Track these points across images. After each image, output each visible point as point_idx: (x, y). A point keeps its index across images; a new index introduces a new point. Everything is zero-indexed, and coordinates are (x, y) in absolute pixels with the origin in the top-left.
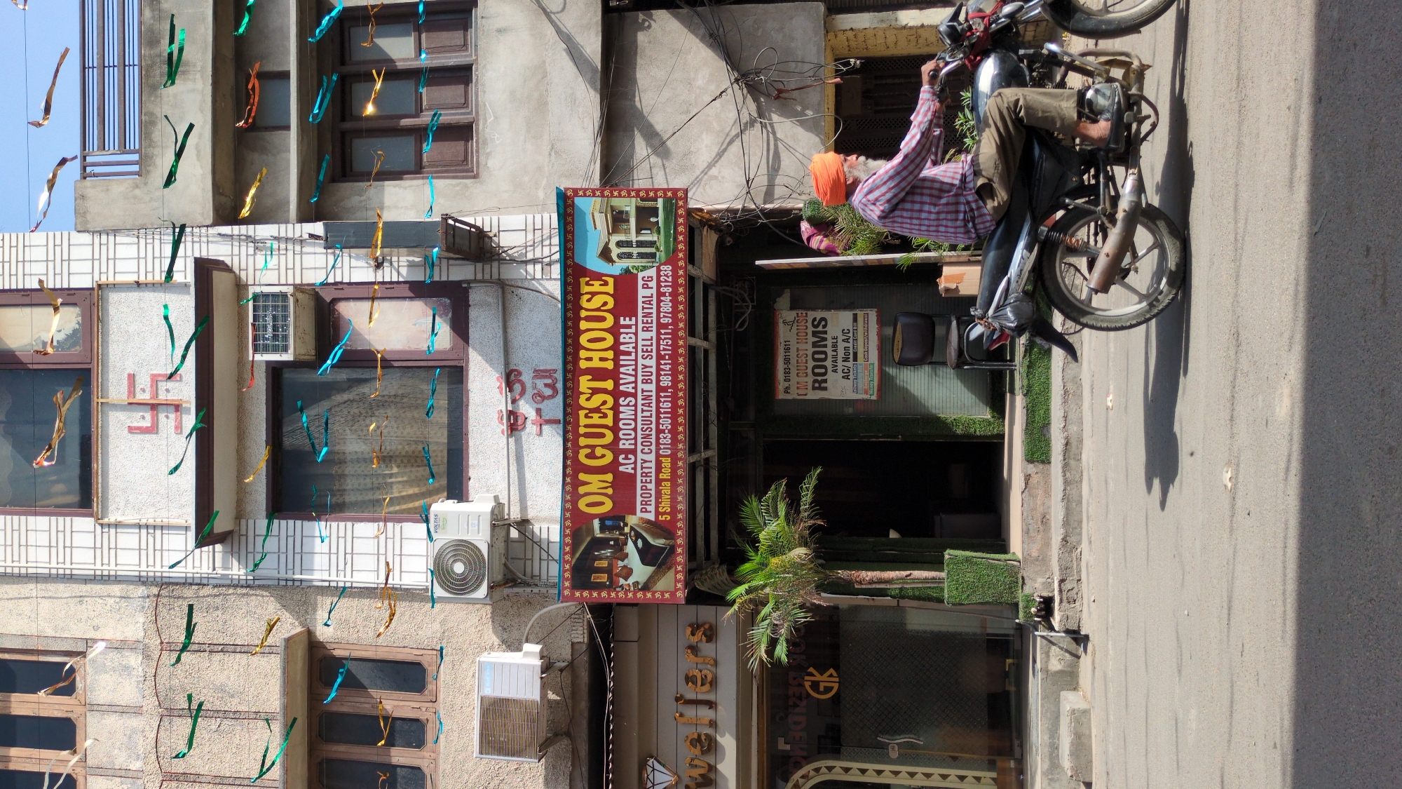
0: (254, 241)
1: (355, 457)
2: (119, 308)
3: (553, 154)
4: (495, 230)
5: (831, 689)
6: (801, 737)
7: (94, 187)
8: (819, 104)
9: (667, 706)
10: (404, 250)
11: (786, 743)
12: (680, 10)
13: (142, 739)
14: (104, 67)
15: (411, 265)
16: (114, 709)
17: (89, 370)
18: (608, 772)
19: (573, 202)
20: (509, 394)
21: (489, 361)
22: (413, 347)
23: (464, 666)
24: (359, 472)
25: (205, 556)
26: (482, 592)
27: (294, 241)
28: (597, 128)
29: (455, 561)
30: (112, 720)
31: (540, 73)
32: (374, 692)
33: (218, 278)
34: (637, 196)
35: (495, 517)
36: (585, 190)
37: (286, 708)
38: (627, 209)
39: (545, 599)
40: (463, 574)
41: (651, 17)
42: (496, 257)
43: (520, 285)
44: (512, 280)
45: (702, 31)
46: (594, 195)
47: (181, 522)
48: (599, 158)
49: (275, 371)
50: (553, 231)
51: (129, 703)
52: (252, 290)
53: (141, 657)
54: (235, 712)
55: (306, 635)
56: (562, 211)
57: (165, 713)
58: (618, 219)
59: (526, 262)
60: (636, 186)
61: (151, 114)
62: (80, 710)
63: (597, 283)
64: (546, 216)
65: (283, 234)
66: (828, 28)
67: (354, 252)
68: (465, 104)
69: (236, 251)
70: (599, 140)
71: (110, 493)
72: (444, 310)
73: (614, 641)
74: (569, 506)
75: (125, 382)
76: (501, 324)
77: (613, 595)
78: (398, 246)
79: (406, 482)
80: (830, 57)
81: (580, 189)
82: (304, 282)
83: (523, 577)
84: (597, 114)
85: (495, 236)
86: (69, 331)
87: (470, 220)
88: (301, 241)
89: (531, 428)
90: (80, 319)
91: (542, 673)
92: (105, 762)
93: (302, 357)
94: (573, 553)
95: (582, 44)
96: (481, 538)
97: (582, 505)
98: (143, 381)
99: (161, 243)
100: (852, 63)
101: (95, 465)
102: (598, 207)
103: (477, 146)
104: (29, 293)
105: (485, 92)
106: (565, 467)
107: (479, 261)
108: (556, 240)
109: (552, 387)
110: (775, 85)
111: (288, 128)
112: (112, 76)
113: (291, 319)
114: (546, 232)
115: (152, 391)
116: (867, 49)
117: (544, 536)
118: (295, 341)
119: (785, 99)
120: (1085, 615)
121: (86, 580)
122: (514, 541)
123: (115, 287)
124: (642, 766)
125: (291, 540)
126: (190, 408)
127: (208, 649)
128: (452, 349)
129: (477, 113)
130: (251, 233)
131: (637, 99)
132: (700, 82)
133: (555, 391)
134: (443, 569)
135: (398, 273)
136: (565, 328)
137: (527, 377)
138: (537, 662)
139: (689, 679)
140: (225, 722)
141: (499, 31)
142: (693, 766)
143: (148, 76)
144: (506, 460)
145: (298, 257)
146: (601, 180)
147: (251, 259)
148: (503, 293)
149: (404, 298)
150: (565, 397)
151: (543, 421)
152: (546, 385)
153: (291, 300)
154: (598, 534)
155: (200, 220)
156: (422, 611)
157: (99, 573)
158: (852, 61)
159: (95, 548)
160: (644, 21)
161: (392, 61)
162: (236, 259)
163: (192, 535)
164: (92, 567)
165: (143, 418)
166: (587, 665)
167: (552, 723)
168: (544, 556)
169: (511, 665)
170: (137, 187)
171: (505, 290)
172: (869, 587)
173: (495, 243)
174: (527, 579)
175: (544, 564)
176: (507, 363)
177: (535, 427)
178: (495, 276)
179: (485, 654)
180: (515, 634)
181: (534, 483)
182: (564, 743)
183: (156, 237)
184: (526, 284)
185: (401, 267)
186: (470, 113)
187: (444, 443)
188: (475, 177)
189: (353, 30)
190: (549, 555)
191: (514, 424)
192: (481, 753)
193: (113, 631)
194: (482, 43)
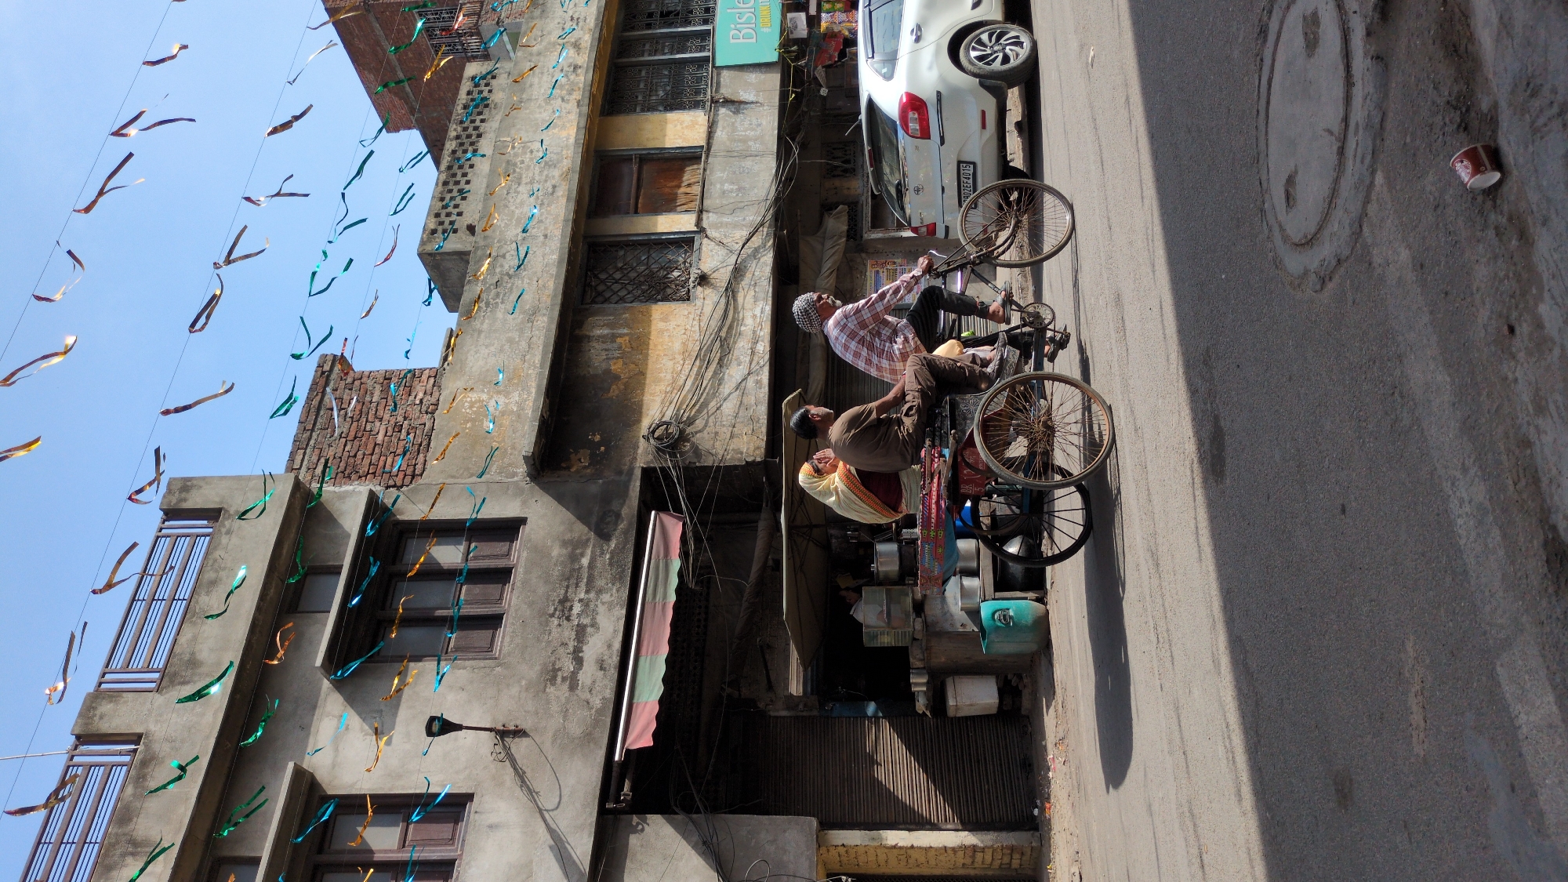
12: (676, 816)
14: (62, 844)
31: (525, 872)
41: (645, 821)
45: (695, 838)
66: (820, 843)
80: (822, 872)
95: (572, 844)
112: (67, 853)
116: (857, 866)
141: (491, 827)
143: (106, 855)
158: (844, 878)
160: (638, 824)
161: (371, 852)
194: (470, 838)
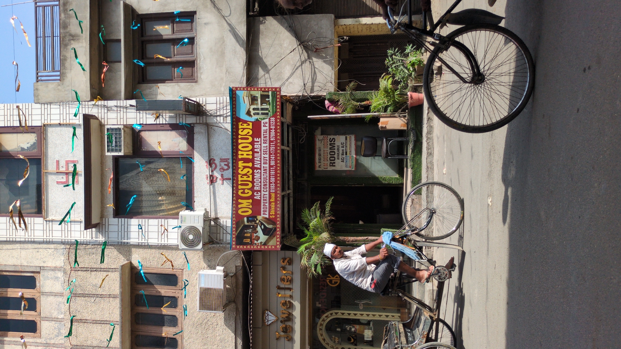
0: (107, 107)
1: (149, 193)
2: (53, 134)
3: (227, 73)
4: (204, 103)
5: (337, 282)
6: (324, 301)
7: (41, 85)
8: (332, 54)
9: (274, 290)
10: (167, 111)
11: (319, 304)
12: (277, 17)
13: (63, 306)
14: (45, 37)
15: (170, 117)
16: (52, 294)
17: (40, 159)
18: (250, 316)
19: (236, 92)
20: (210, 168)
21: (202, 155)
22: (172, 149)
23: (193, 275)
24: (151, 199)
25: (88, 233)
26: (200, 246)
27: (123, 107)
28: (244, 63)
29: (189, 234)
30: (51, 299)
31: (222, 41)
32: (156, 286)
33: (93, 122)
34: (261, 90)
35: (205, 217)
36: (240, 88)
37: (122, 293)
38: (257, 95)
39: (225, 249)
40: (192, 239)
41: (265, 19)
42: (205, 114)
43: (214, 125)
44: (211, 123)
45: (286, 25)
46: (244, 90)
47: (78, 219)
48: (245, 75)
49: (116, 159)
50: (227, 104)
51: (58, 292)
52: (106, 127)
53: (63, 273)
54: (101, 295)
55: (129, 264)
56: (231, 96)
57: (72, 295)
58: (253, 99)
59: (217, 116)
60: (260, 86)
61: (65, 56)
62: (38, 295)
63: (245, 125)
64: (225, 98)
65: (119, 105)
66: (335, 24)
67: (147, 112)
68: (192, 53)
69: (100, 111)
70: (245, 68)
71: (49, 208)
72: (184, 135)
73: (252, 265)
74: (234, 212)
75: (55, 164)
76: (207, 140)
77: (252, 247)
78: (166, 110)
79: (169, 203)
80: (336, 36)
81: (239, 87)
82: (127, 124)
83: (216, 241)
84: (245, 57)
85: (204, 105)
86: (32, 143)
87: (194, 99)
88: (126, 107)
89: (219, 182)
90: (36, 138)
91: (224, 278)
92: (48, 315)
93: (127, 154)
94: (236, 231)
95: (238, 30)
96: (200, 225)
97: (240, 212)
98: (62, 163)
99: (69, 108)
100: (345, 38)
101: (43, 197)
102: (245, 94)
103: (197, 70)
104: (15, 128)
105: (200, 48)
106: (233, 197)
107: (198, 116)
108: (229, 107)
109: (227, 165)
110: (315, 46)
111: (120, 62)
112: (49, 41)
113: (122, 138)
114: (225, 104)
115: (66, 168)
116: (350, 32)
117: (225, 224)
118: (124, 147)
119: (319, 51)
120: (434, 253)
121: (40, 243)
122: (213, 226)
123: (51, 125)
124: (263, 313)
125: (123, 226)
126: (82, 174)
127: (90, 270)
128: (188, 150)
129: (197, 57)
130: (106, 104)
131: (260, 52)
132: (285, 45)
133: (229, 167)
134: (184, 237)
135: (166, 120)
136: (233, 142)
137: (217, 162)
138: (222, 274)
139: (283, 280)
140: (98, 299)
141: (205, 24)
142: (283, 313)
143: (63, 40)
144: (209, 194)
145: (125, 114)
146: (246, 84)
147: (106, 114)
148: (208, 128)
149: (168, 130)
150: (233, 170)
151: (223, 179)
152: (225, 165)
153: (122, 131)
154: (246, 223)
155: (85, 99)
156: (176, 254)
157: (45, 240)
158: (345, 37)
159: (43, 230)
160: (263, 20)
161: (162, 36)
162: (100, 115)
163: (83, 225)
164: (43, 237)
165: (63, 178)
166: (242, 274)
167: (228, 297)
168: (225, 232)
169: (212, 275)
170: (59, 85)
171: (209, 127)
172: (352, 243)
173: (204, 109)
174: (218, 241)
175: (225, 235)
176: (209, 156)
177: (221, 181)
178: (205, 122)
179: (202, 271)
180: (213, 263)
181: (220, 203)
182: (233, 305)
183: (67, 105)
184: (217, 125)
185: (166, 118)
186: (194, 57)
187: (184, 188)
188: (196, 82)
189: (146, 23)
190: (226, 232)
191: (212, 180)
192: (200, 310)
193: (50, 263)
194: (198, 28)
